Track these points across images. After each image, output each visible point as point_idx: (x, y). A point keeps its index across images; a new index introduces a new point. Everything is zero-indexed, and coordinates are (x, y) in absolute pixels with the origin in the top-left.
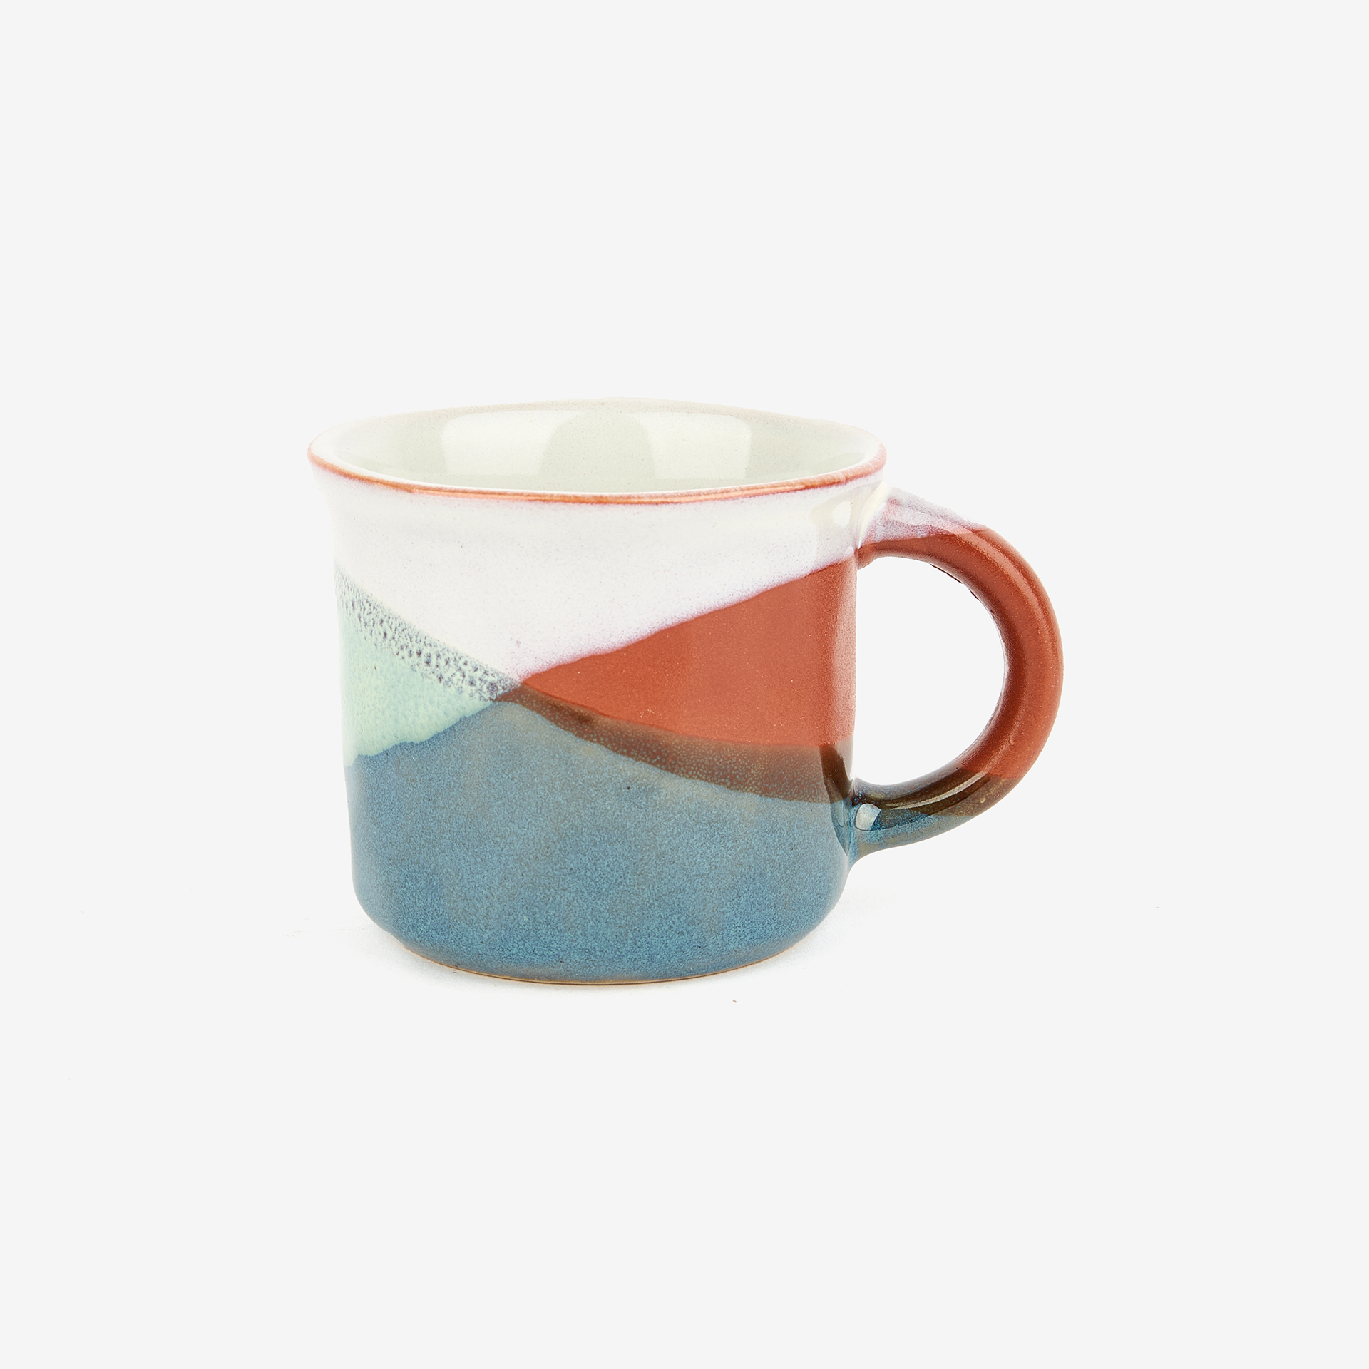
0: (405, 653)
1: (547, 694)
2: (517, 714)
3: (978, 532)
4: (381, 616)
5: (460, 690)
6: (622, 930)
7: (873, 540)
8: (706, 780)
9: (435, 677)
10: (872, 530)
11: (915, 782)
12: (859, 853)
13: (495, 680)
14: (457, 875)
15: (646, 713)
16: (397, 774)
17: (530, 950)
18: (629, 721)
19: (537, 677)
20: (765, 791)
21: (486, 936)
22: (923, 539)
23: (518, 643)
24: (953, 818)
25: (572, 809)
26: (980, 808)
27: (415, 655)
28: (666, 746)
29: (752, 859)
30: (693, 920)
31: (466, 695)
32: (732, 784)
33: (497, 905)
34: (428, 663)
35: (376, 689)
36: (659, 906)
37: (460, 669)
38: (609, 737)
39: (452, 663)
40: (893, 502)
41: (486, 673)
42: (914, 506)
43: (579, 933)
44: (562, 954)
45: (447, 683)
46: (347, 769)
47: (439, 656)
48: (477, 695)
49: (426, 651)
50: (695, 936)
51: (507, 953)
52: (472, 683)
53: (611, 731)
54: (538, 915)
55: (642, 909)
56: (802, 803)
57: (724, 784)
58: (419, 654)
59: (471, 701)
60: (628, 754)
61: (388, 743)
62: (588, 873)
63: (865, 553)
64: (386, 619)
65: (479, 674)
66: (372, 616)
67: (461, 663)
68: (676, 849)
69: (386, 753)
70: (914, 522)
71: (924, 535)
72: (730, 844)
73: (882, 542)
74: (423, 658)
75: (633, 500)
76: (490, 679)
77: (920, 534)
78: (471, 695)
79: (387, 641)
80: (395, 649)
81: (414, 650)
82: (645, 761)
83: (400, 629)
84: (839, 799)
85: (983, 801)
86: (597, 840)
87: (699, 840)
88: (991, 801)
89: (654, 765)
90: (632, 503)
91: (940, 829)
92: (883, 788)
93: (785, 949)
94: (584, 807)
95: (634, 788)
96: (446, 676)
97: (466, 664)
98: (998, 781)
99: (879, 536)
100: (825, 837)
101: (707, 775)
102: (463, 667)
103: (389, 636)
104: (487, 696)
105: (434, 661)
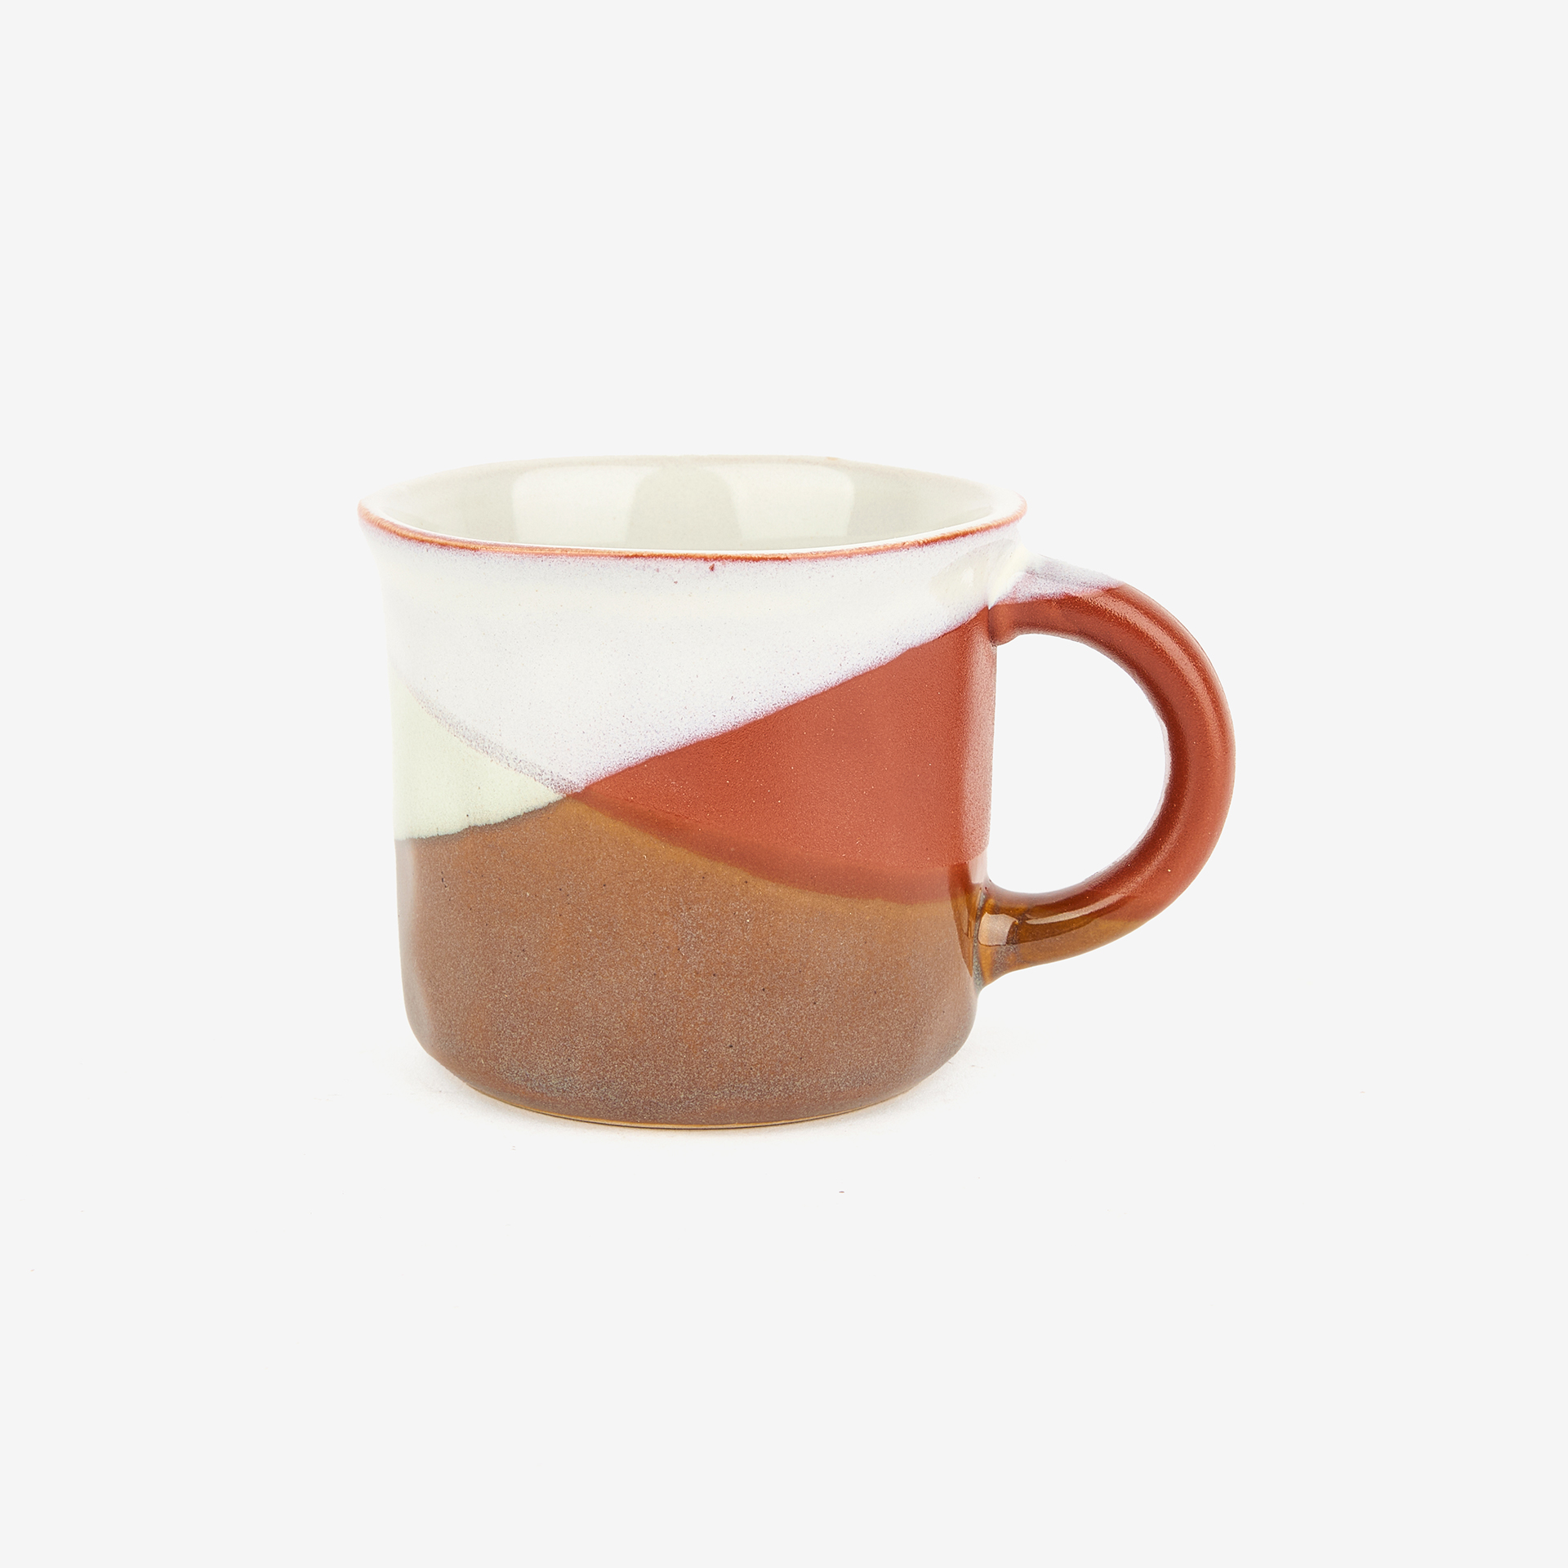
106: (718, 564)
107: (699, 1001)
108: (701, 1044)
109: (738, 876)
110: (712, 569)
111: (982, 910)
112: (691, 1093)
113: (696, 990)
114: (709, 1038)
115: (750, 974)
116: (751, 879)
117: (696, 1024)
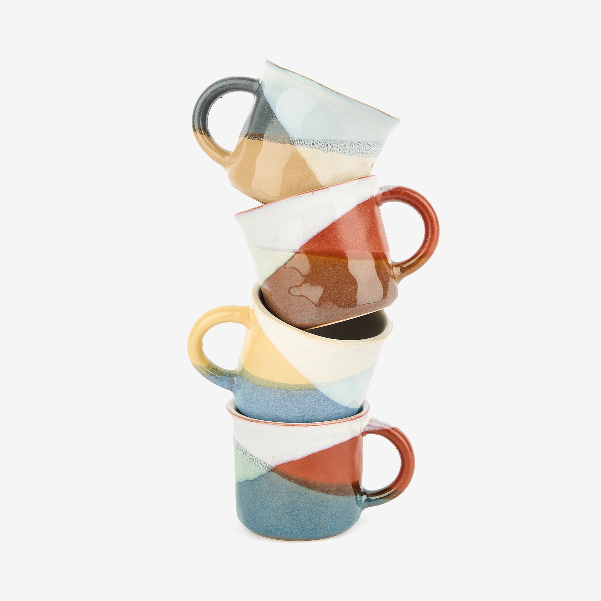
0: (248, 458)
1: (281, 470)
2: (274, 475)
3: (393, 429)
4: (242, 449)
5: (261, 468)
6: (299, 528)
7: (365, 431)
8: (320, 491)
9: (254, 465)
10: (365, 428)
11: (378, 490)
12: (363, 508)
13: (269, 466)
14: (260, 513)
15: (305, 475)
16: (246, 487)
17: (277, 532)
18: (301, 477)
19: (278, 466)
20: (335, 494)
21: (266, 528)
22: (378, 430)
23: (274, 458)
24: (387, 500)
25: (287, 498)
26: (394, 498)
27: (250, 459)
28: (310, 483)
29: (332, 511)
30: (317, 526)
31: (262, 470)
32: (326, 492)
33: (269, 521)
34: (253, 461)
35: (241, 466)
36: (308, 522)
37: (260, 463)
38: (296, 481)
39: (259, 462)
40: (371, 420)
41: (266, 464)
42: (377, 421)
43: (289, 528)
44: (285, 533)
45: (257, 466)
46: (235, 484)
47: (255, 460)
48: (264, 470)
49: (252, 458)
50: (317, 529)
51: (272, 532)
52: (263, 467)
53: (296, 479)
54: (279, 524)
55: (304, 523)
56: (345, 497)
57: (325, 492)
58: (251, 459)
59: (263, 471)
60: (301, 485)
61: (244, 480)
62: (291, 514)
63: (364, 434)
64: (243, 450)
65: (265, 465)
66: (240, 449)
67: (261, 462)
68: (312, 508)
69: (243, 482)
70: (376, 426)
71: (378, 429)
72: (326, 507)
73: (367, 431)
74: (252, 460)
75: (301, 425)
76: (267, 466)
77: (377, 429)
78: (263, 470)
79: (244, 455)
80: (246, 457)
81: (250, 458)
82: (305, 487)
83: (247, 453)
84: (358, 494)
85: (394, 496)
86: (293, 506)
87: (318, 506)
88: (397, 496)
89: (307, 488)
90: (300, 426)
91: (384, 503)
92: (370, 491)
93: (342, 532)
94: (290, 498)
95: (302, 493)
96: (257, 465)
97: (262, 462)
98: (398, 491)
99: (367, 430)
100: (352, 505)
101: (320, 490)
102: (261, 463)
103: (244, 454)
104: (267, 470)
105: (254, 461)
106: (314, 192)
107: (336, 289)
108: (339, 298)
109: (337, 259)
110: (313, 193)
111: (393, 266)
112: (340, 311)
113: (335, 287)
114: (340, 297)
115: (345, 280)
116: (339, 259)
117: (337, 294)
